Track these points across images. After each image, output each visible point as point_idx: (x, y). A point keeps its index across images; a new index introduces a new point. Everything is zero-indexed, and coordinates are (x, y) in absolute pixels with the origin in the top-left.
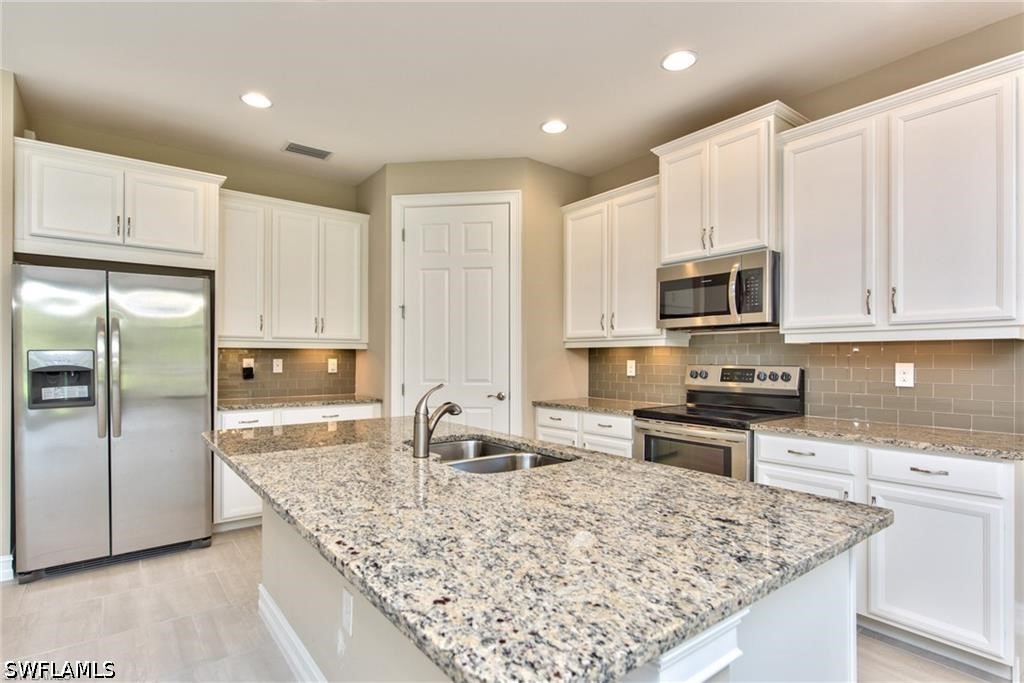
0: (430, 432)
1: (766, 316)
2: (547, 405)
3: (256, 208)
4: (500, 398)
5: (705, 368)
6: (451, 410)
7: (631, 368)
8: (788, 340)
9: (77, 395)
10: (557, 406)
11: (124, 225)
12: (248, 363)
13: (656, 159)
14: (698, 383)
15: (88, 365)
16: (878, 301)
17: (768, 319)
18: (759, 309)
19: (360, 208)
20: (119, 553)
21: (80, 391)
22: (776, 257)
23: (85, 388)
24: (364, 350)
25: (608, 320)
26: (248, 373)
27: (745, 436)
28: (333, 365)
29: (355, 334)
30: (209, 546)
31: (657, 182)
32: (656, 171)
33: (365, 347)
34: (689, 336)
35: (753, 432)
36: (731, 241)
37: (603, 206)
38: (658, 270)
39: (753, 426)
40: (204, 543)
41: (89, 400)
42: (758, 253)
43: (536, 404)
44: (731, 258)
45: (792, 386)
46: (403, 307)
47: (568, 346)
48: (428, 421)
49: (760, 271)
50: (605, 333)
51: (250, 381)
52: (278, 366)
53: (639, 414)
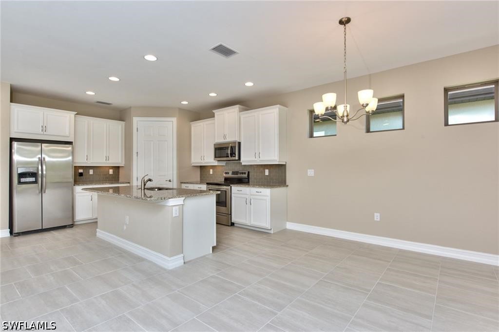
0: (145, 185)
1: (237, 158)
2: (185, 183)
3: (85, 120)
4: (170, 181)
5: (228, 171)
6: (150, 180)
7: (211, 172)
8: (243, 164)
9: (31, 181)
10: (187, 183)
11: (44, 128)
12: (81, 171)
13: (214, 114)
14: (227, 176)
15: (35, 171)
16: (257, 155)
17: (237, 159)
18: (235, 157)
19: (121, 119)
20: (45, 228)
21: (33, 179)
22: (239, 143)
23: (34, 178)
24: (123, 167)
25: (202, 158)
26: (81, 174)
27: (229, 187)
28: (111, 172)
29: (120, 161)
30: (72, 227)
31: (214, 120)
32: (214, 117)
33: (123, 165)
34: (225, 162)
35: (231, 187)
36: (230, 139)
37: (201, 124)
38: (214, 144)
39: (231, 185)
40: (71, 226)
41: (36, 182)
42: (235, 143)
43: (182, 183)
44: (229, 143)
45: (246, 176)
46: (137, 153)
47: (193, 165)
48: (144, 182)
49: (235, 147)
50: (202, 161)
51: (82, 177)
52: (91, 172)
53: (208, 184)
